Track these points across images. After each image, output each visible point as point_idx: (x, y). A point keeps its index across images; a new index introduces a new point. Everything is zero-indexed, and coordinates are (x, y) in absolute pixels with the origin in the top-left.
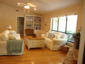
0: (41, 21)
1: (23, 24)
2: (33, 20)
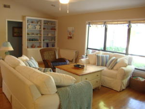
0: (55, 29)
1: (21, 36)
2: (40, 28)
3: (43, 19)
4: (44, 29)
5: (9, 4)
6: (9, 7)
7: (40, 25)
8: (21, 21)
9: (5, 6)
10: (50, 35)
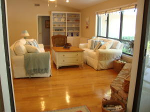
0: (79, 21)
2: (65, 20)
3: (66, 13)
4: (68, 21)
5: (38, 3)
6: (38, 5)
7: (65, 18)
8: (48, 15)
9: (36, 5)
10: (74, 26)
